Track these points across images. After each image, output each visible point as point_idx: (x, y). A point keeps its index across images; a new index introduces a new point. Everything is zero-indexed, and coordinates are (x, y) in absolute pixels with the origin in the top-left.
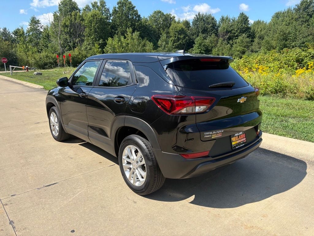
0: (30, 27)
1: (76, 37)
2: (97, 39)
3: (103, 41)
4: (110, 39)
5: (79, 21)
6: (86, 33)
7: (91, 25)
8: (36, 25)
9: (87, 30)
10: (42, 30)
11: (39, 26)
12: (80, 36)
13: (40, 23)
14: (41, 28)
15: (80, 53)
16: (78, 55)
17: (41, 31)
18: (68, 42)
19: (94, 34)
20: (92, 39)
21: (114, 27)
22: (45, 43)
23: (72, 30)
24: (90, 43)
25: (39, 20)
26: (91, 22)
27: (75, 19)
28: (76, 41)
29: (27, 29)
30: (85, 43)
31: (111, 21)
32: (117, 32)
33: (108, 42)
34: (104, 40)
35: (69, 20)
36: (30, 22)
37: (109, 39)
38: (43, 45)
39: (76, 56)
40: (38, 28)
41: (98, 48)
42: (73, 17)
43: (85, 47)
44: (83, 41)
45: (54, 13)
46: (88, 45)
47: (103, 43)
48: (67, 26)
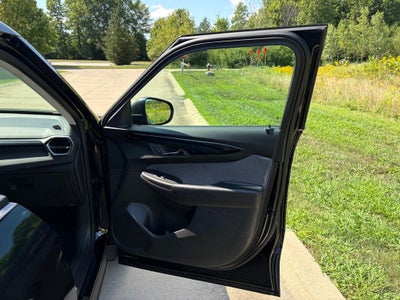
0: (235, 15)
6: (299, 19)
7: (308, 7)
8: (242, 12)
11: (245, 14)
12: (291, 23)
13: (247, 9)
14: (247, 16)
17: (246, 20)
19: (310, 19)
23: (281, 16)
25: (247, 6)
26: (308, 2)
29: (231, 19)
36: (236, 9)
40: (243, 17)
48: (276, 11)
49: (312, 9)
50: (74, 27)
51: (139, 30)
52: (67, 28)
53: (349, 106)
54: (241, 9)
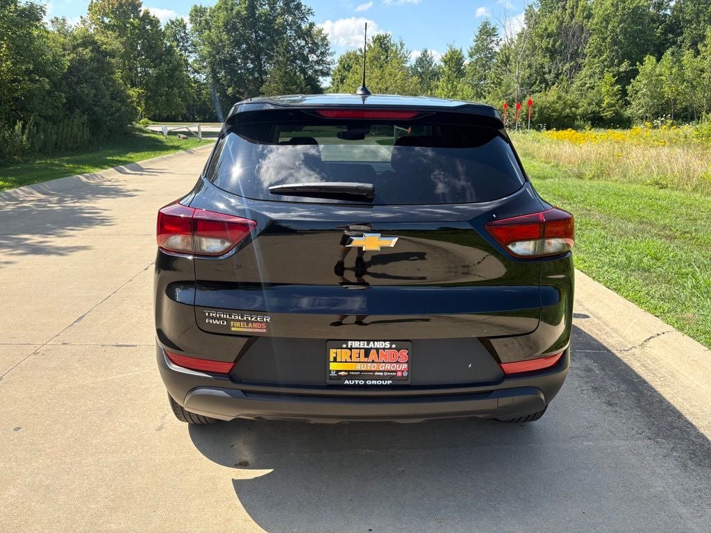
0: (475, 44)
1: (564, 60)
2: (616, 61)
3: (630, 66)
4: (650, 60)
5: (581, 19)
6: (590, 48)
7: (606, 28)
8: (489, 38)
9: (594, 40)
10: (497, 49)
11: (493, 41)
12: (575, 55)
13: (496, 33)
14: (497, 44)
15: (559, 98)
16: (553, 103)
17: (495, 52)
18: (545, 73)
19: (609, 48)
20: (603, 62)
21: (674, 28)
22: (498, 78)
23: (558, 44)
24: (595, 73)
25: (497, 27)
26: (607, 20)
27: (572, 16)
28: (562, 69)
29: (469, 50)
30: (585, 72)
31: (669, 12)
32: (680, 39)
33: (641, 68)
34: (633, 64)
35: (558, 19)
36: (477, 34)
37: (646, 59)
38: (494, 83)
39: (548, 105)
40: (490, 46)
41: (612, 85)
42: (569, 11)
43: (579, 83)
44: (580, 67)
45: (527, 8)
46: (591, 76)
47: (630, 70)
48: (549, 36)
49: (613, 31)
50: (208, 70)
51: (310, 72)
52: (196, 71)
53: (657, 183)
54: (487, 32)
